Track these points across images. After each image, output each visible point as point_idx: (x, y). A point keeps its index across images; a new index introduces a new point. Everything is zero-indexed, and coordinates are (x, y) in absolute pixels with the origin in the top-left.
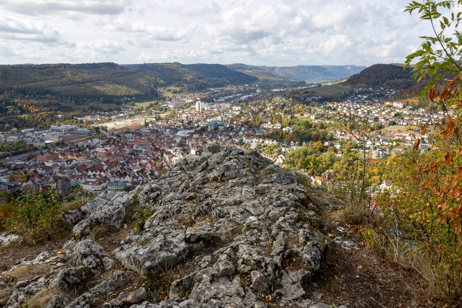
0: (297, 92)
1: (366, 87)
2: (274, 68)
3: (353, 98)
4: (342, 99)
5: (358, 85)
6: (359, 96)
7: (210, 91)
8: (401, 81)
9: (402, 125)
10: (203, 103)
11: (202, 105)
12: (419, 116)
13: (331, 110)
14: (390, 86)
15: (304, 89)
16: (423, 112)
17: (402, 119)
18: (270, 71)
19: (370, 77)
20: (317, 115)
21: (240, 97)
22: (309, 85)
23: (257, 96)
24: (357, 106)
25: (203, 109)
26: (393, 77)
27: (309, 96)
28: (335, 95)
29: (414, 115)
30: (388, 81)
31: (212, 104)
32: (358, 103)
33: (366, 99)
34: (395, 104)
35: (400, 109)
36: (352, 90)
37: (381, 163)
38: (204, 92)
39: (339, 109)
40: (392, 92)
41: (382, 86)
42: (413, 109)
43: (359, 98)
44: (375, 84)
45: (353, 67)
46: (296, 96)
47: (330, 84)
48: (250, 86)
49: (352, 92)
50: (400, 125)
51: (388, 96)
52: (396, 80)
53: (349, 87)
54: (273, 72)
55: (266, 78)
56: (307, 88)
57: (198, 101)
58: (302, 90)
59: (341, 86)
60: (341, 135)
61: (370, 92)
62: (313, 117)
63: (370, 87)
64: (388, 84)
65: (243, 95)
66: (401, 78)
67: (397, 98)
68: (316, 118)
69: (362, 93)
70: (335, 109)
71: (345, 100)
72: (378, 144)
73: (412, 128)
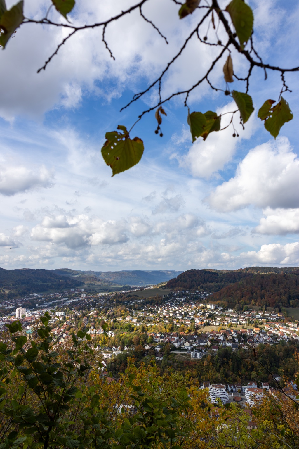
0: (121, 296)
1: (183, 290)
2: (99, 273)
3: (172, 301)
4: (161, 302)
5: (176, 289)
6: (178, 299)
7: (33, 296)
8: (212, 284)
9: (216, 325)
10: (24, 310)
11: (23, 312)
12: (229, 316)
13: (152, 313)
14: (204, 289)
15: (128, 293)
16: (231, 313)
17: (215, 319)
18: (95, 276)
19: (186, 281)
20: (139, 318)
21: (64, 301)
22: (133, 289)
23: (82, 300)
24: (175, 309)
25: (24, 316)
26: (205, 281)
27: (132, 300)
28: (156, 298)
29: (225, 316)
30: (201, 284)
31: (34, 310)
32: (176, 305)
33: (184, 301)
34: (208, 306)
35: (212, 310)
36: (171, 293)
37: (198, 364)
38: (27, 298)
39: (159, 312)
40: (206, 294)
41: (197, 289)
42: (223, 311)
43: (178, 301)
44: (191, 287)
45: (173, 272)
46: (120, 300)
47: (152, 288)
48: (75, 291)
49: (171, 295)
50: (214, 325)
51: (203, 298)
52: (208, 284)
53: (168, 290)
54: (99, 277)
55: (92, 283)
56: (131, 292)
57: (19, 307)
58: (125, 294)
59: (161, 289)
60: (161, 337)
61: (186, 295)
62: (134, 321)
63: (187, 290)
64: (202, 288)
65: (68, 300)
66: (212, 282)
67: (210, 300)
68: (138, 322)
69: (181, 296)
70: (155, 312)
71: (165, 303)
72: (195, 345)
73: (224, 327)
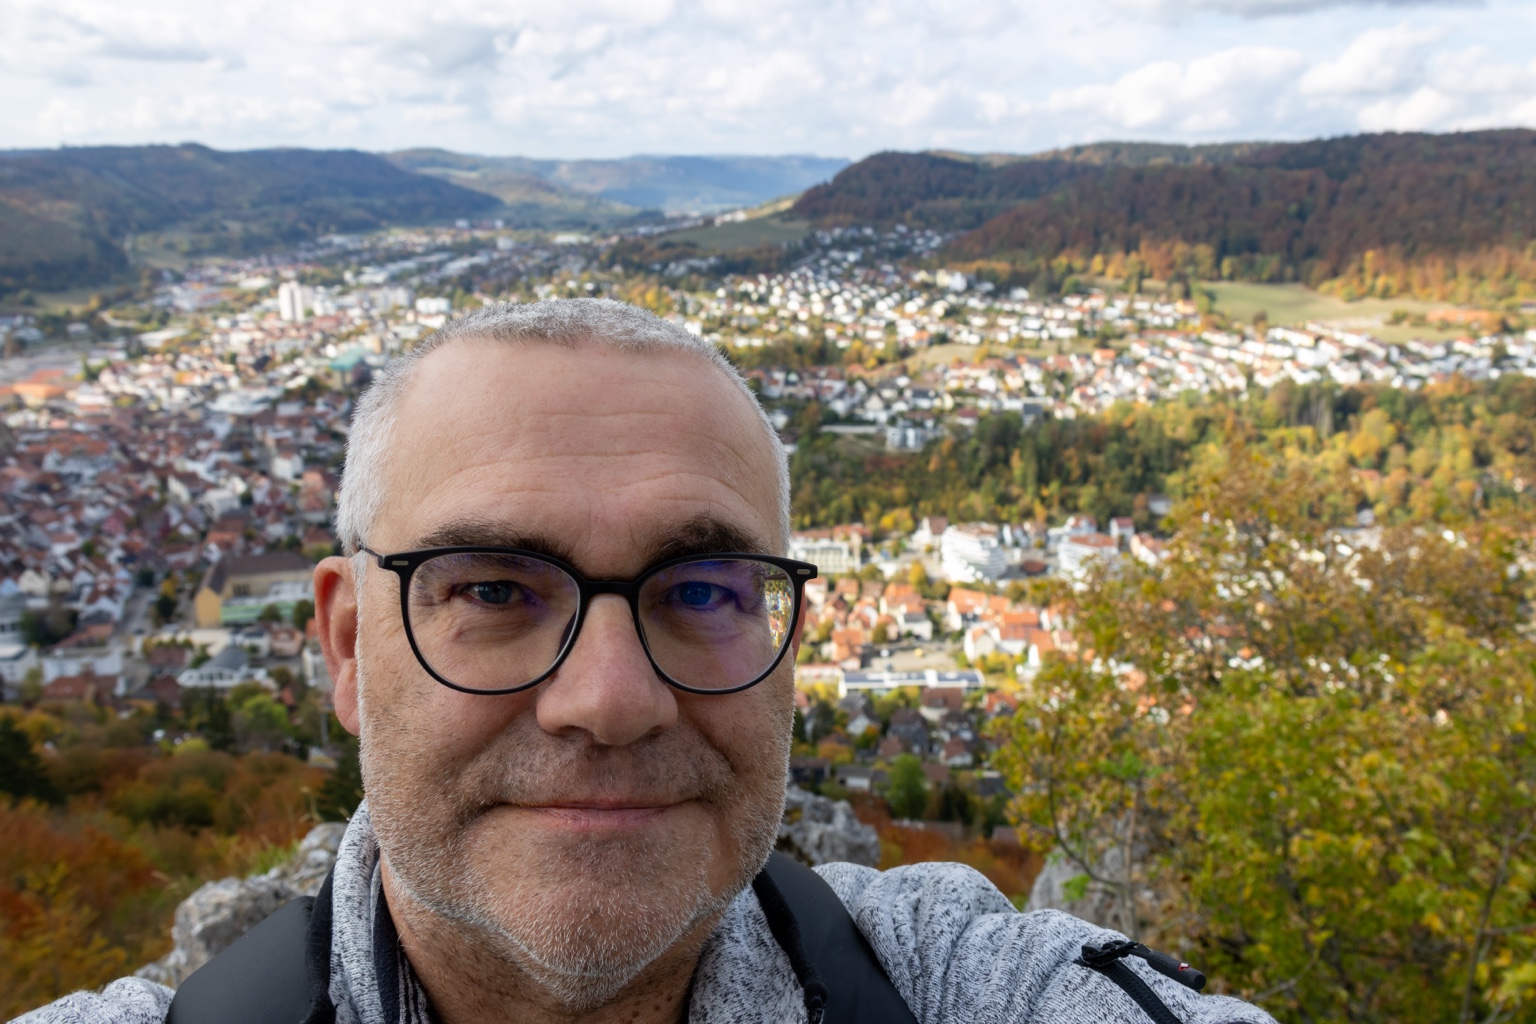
0: (638, 247)
1: (852, 225)
2: (552, 165)
3: (816, 261)
4: (780, 263)
5: (829, 219)
6: (835, 254)
7: (329, 245)
8: (955, 203)
9: (968, 344)
10: (308, 291)
11: (304, 298)
12: (1012, 314)
13: (752, 303)
14: (926, 221)
15: (661, 235)
16: (1022, 301)
17: (966, 323)
18: (538, 175)
19: (862, 193)
20: (708, 319)
21: (441, 265)
22: (673, 220)
23: (502, 260)
24: (829, 288)
25: (310, 313)
26: (930, 192)
27: (678, 258)
28: (759, 252)
29: (999, 312)
30: (918, 205)
31: (343, 294)
32: (832, 276)
33: (857, 264)
34: (943, 279)
35: (957, 294)
36: (813, 235)
37: (912, 467)
38: (309, 250)
39: (775, 300)
40: (930, 239)
41: (901, 221)
42: (994, 295)
43: (835, 262)
44: (882, 216)
45: (810, 162)
46: (636, 258)
47: (741, 216)
48: (473, 227)
49: (811, 244)
50: (961, 344)
51: (920, 253)
52: (941, 204)
53: (801, 225)
54: (552, 178)
55: (529, 199)
56: (670, 232)
57: (287, 281)
58: (649, 237)
59: (776, 222)
60: (788, 383)
61: (864, 242)
62: (694, 328)
63: (867, 226)
64: (919, 216)
65: (452, 259)
66: (954, 194)
67: (947, 257)
68: (707, 331)
69: (844, 245)
70: (762, 300)
71: (792, 269)
72: (900, 406)
73: (996, 350)
